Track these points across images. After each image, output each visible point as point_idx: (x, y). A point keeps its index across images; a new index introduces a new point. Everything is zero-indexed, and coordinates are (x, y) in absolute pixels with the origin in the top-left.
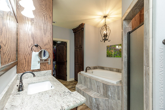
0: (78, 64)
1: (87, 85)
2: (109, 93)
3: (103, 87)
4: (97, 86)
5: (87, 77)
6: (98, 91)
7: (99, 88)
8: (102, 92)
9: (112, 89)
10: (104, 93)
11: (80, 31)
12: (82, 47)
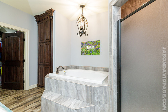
0: (43, 64)
1: (61, 92)
2: (96, 98)
3: (87, 91)
4: (78, 91)
5: (61, 79)
6: (78, 97)
7: (80, 94)
8: (84, 98)
9: (98, 91)
10: (87, 99)
11: (47, 20)
12: (51, 42)
